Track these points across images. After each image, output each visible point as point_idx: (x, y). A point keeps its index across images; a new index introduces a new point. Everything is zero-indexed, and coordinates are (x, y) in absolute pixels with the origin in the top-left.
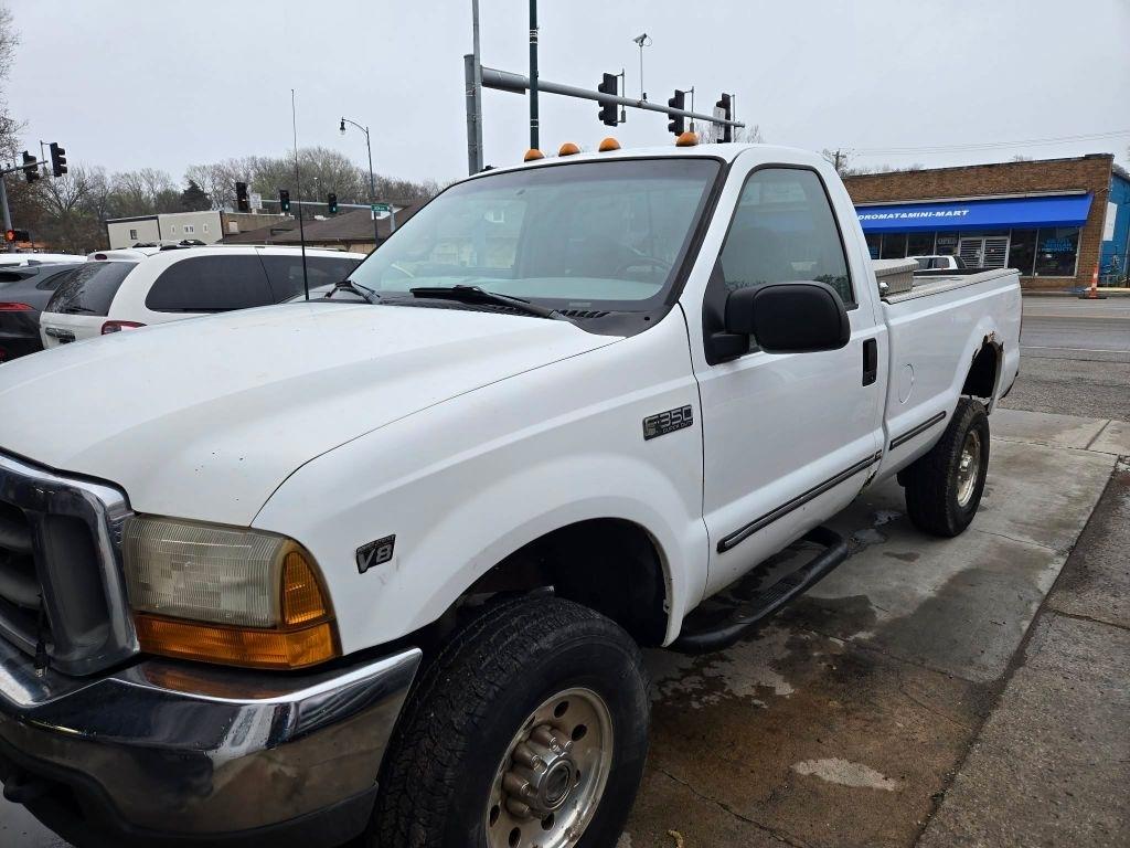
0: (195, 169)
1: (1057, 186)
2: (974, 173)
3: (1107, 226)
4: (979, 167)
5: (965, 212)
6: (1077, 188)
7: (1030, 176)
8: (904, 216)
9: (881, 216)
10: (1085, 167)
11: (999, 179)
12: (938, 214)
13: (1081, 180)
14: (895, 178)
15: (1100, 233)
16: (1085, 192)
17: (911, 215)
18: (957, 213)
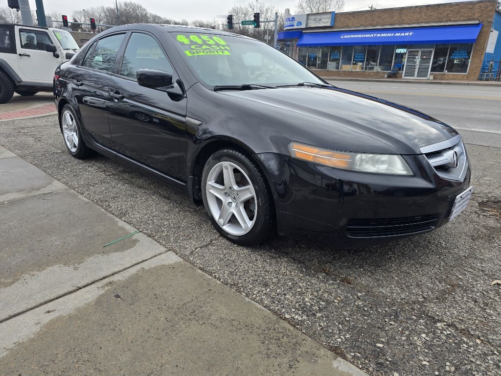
0: (76, 12)
1: (463, 18)
2: (418, 10)
3: (489, 43)
4: (421, 7)
5: (411, 34)
6: (474, 20)
7: (449, 12)
8: (379, 35)
9: (367, 36)
10: (480, 6)
11: (432, 14)
12: (397, 34)
13: (477, 15)
14: (376, 13)
15: (484, 48)
16: (478, 22)
17: (382, 35)
18: (407, 34)
